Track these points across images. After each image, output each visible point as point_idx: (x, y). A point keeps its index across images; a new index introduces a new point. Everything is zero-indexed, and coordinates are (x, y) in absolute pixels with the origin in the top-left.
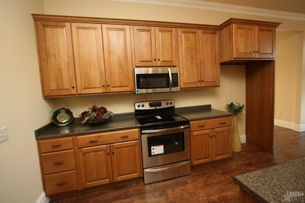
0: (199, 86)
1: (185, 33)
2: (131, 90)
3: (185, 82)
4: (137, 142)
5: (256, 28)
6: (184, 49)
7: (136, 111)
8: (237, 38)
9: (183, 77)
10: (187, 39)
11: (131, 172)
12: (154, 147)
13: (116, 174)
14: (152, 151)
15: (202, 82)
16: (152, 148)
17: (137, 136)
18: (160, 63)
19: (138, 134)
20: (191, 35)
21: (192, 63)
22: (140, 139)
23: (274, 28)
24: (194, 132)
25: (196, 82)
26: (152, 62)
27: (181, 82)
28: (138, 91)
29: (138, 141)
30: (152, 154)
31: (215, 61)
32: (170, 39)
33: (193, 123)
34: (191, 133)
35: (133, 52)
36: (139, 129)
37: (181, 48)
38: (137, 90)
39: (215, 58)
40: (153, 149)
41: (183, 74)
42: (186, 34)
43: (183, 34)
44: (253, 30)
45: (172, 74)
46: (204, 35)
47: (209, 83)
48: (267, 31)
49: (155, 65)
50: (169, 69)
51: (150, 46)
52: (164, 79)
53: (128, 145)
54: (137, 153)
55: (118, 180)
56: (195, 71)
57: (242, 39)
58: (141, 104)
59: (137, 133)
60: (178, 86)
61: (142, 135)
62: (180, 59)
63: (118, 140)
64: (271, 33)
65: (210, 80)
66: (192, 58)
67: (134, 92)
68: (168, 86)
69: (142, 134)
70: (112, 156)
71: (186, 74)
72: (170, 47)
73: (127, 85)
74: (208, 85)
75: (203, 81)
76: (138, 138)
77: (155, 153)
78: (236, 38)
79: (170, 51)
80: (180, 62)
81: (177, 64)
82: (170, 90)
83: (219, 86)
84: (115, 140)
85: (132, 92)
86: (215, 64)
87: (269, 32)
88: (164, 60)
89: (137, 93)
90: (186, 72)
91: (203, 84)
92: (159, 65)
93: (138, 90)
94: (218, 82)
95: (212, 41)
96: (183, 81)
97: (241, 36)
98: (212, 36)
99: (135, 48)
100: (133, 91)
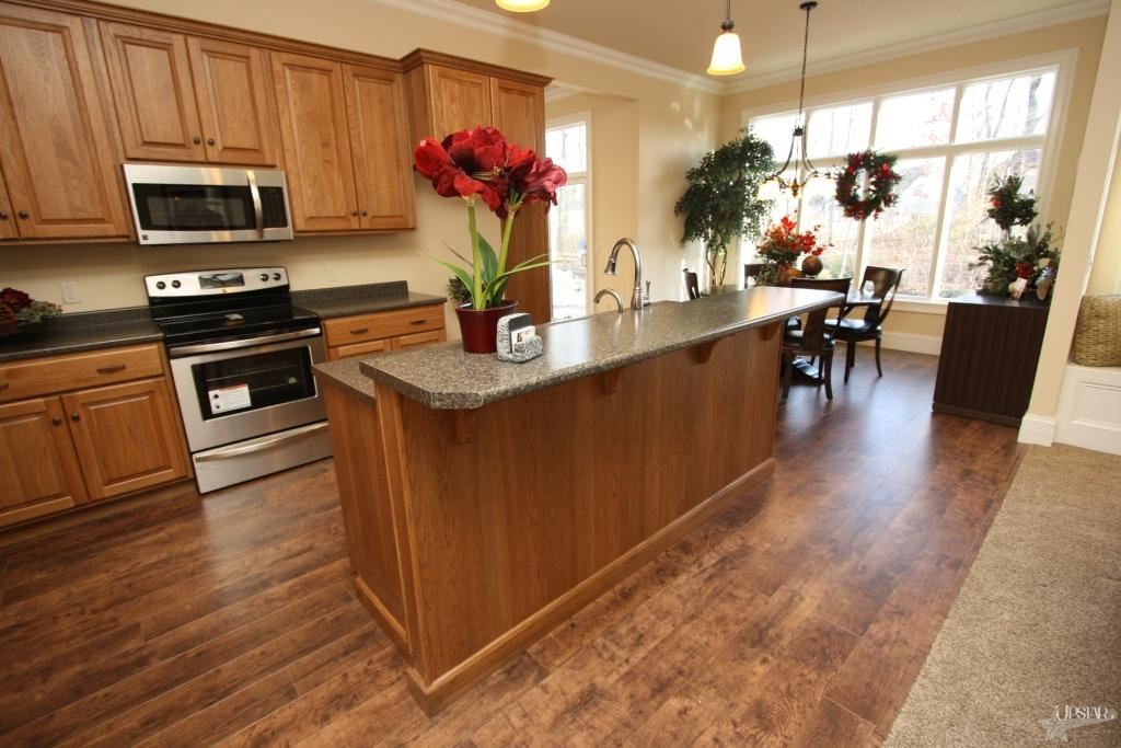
0: (356, 226)
1: (295, 70)
2: (121, 233)
3: (308, 215)
4: (158, 382)
5: (494, 82)
6: (297, 116)
7: (152, 300)
8: (441, 102)
9: (302, 200)
10: (304, 88)
11: (150, 467)
12: (217, 392)
13: (97, 476)
14: (213, 403)
15: (362, 217)
16: (211, 394)
17: (155, 365)
18: (216, 153)
19: (159, 360)
20: (314, 77)
21: (326, 161)
22: (167, 373)
23: (538, 89)
24: (340, 348)
25: (342, 214)
26: (190, 148)
27: (296, 213)
28: (145, 238)
29: (162, 379)
30: (215, 410)
31: (398, 160)
32: (246, 83)
33: (336, 325)
34: (332, 350)
35: (112, 111)
36: (162, 345)
37: (287, 112)
38: (141, 232)
39: (397, 151)
40: (216, 396)
41: (301, 192)
42: (297, 73)
43: (287, 71)
44: (483, 86)
45: (262, 190)
46: (357, 83)
47: (384, 220)
48: (522, 93)
49: (202, 159)
50: (251, 174)
51: (173, 95)
52: (237, 204)
53: (126, 394)
54: (163, 413)
55: (107, 494)
56: (338, 184)
57: (455, 108)
58: (168, 279)
59: (157, 355)
60: (285, 224)
61: (173, 362)
62: (287, 144)
63: (88, 380)
64: (531, 100)
65: (385, 211)
66: (325, 145)
67: (133, 239)
68: (251, 223)
69: (170, 357)
70: (73, 425)
71: (310, 191)
72: (248, 106)
73: (100, 216)
74: (381, 224)
75: (365, 214)
76: (160, 372)
77: (223, 409)
78: (439, 104)
79: (250, 119)
80: (288, 156)
81: (278, 159)
82: (261, 235)
83: (413, 229)
84: (78, 381)
85: (125, 240)
86: (399, 167)
87: (524, 99)
88: (230, 143)
89: (142, 242)
90: (311, 186)
91: (365, 223)
92: (217, 160)
93: (146, 232)
94: (410, 218)
95: (382, 101)
96: (300, 210)
97: (452, 100)
98: (384, 87)
99: (117, 97)
100: (127, 237)
